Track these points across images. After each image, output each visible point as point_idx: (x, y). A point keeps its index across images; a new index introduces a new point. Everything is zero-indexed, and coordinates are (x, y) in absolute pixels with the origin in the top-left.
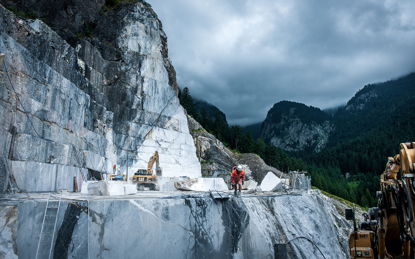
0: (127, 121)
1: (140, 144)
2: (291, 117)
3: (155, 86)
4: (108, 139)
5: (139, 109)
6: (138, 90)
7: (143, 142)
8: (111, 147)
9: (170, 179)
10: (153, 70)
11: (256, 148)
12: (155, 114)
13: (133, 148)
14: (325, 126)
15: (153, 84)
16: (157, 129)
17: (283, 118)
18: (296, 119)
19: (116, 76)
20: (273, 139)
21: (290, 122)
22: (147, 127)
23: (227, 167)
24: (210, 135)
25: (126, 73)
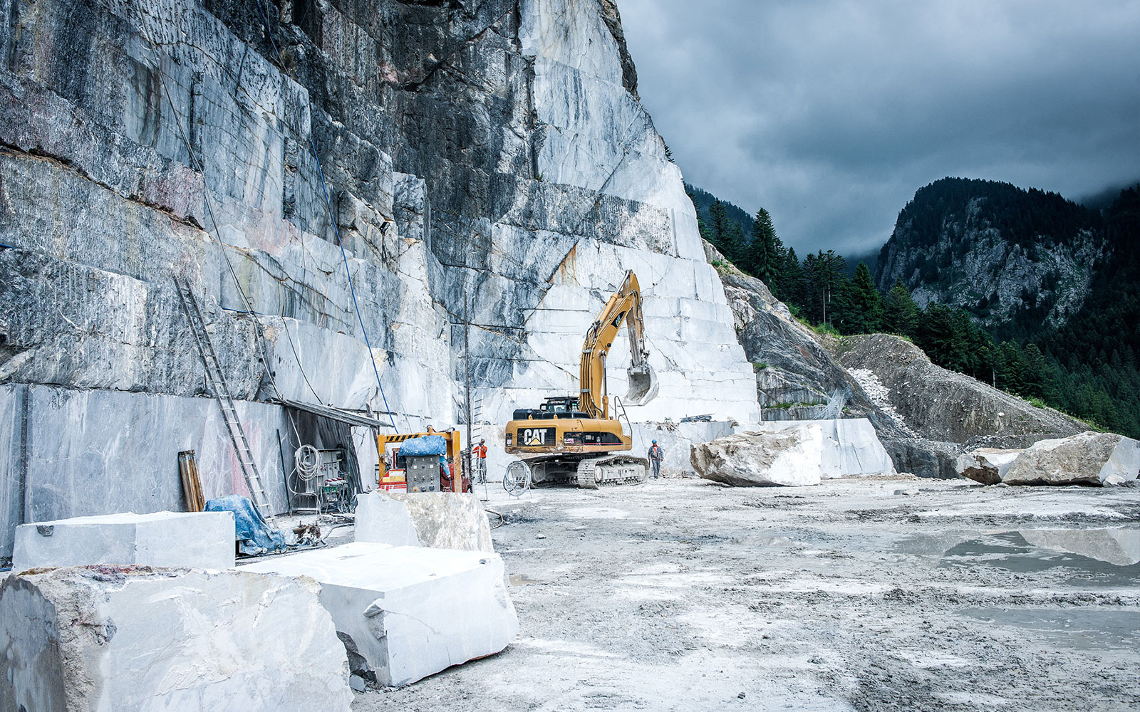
0: (481, 218)
1: (534, 301)
2: (970, 225)
3: (576, 92)
4: (408, 281)
5: (524, 176)
6: (517, 107)
7: (544, 296)
8: (423, 314)
9: (660, 428)
10: (566, 33)
11: (888, 317)
12: (581, 193)
13: (510, 320)
14: (1080, 246)
15: (569, 86)
16: (592, 245)
17: (946, 229)
18: (987, 232)
19: (432, 57)
20: (917, 293)
21: (967, 242)
22: (556, 239)
23: (814, 380)
24: (751, 280)
25: (469, 45)
